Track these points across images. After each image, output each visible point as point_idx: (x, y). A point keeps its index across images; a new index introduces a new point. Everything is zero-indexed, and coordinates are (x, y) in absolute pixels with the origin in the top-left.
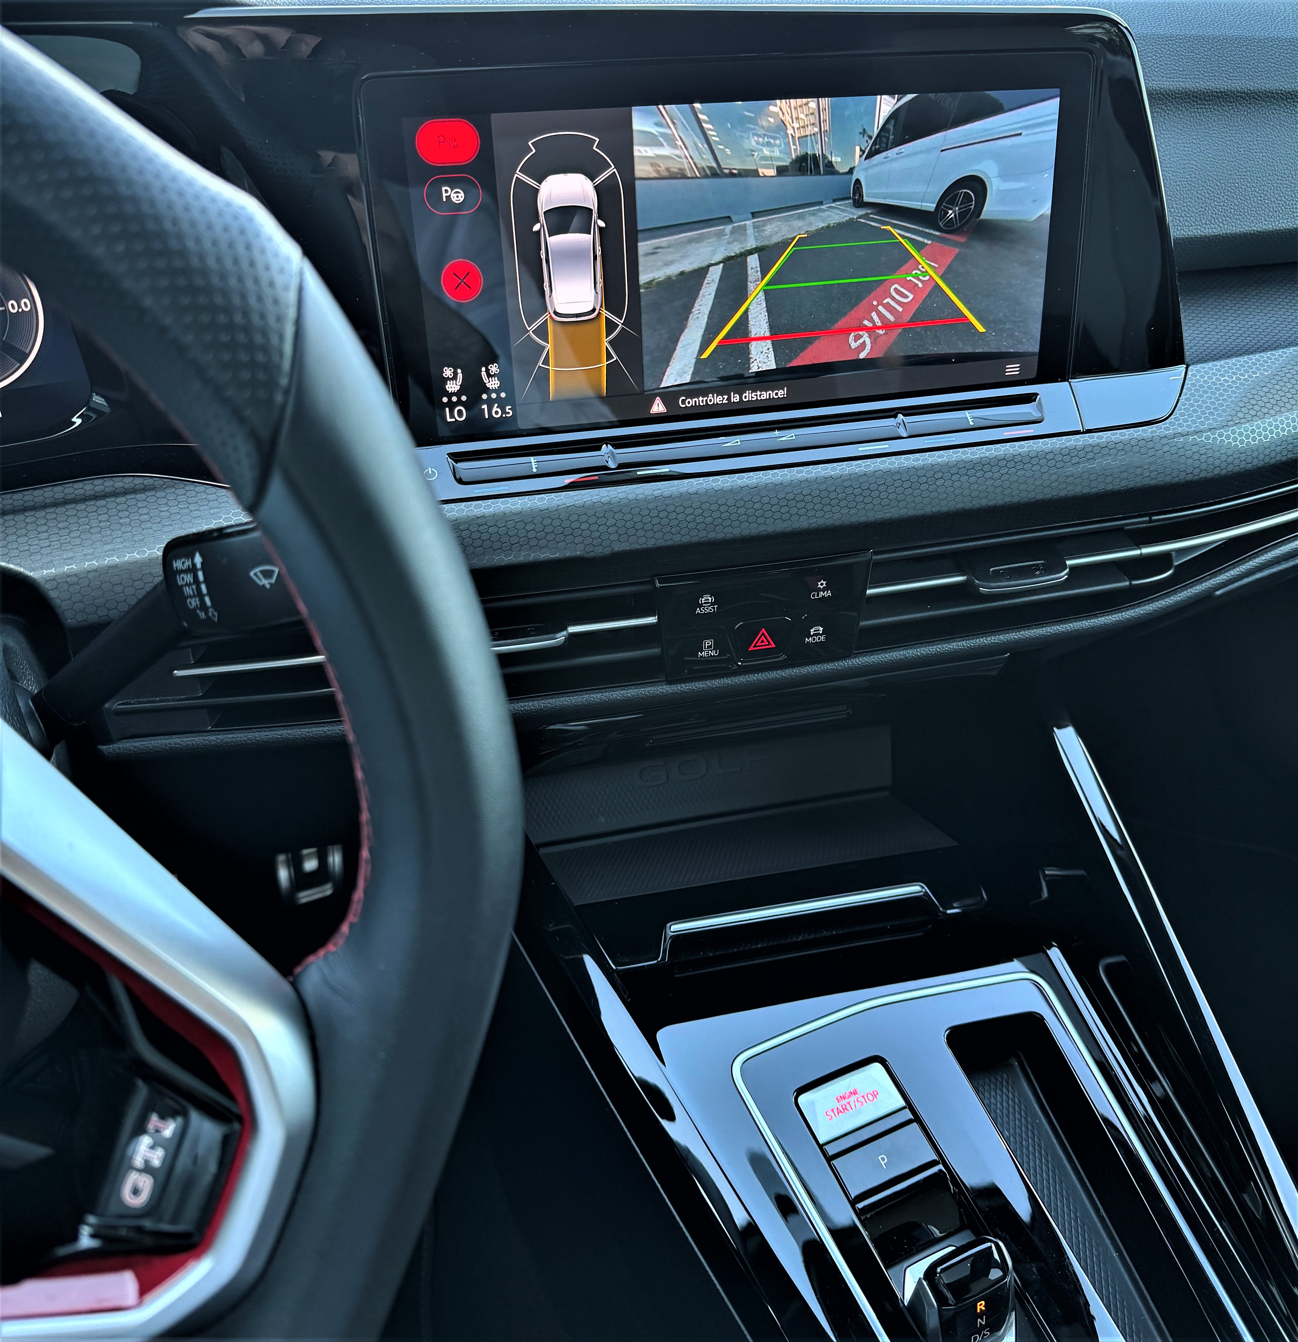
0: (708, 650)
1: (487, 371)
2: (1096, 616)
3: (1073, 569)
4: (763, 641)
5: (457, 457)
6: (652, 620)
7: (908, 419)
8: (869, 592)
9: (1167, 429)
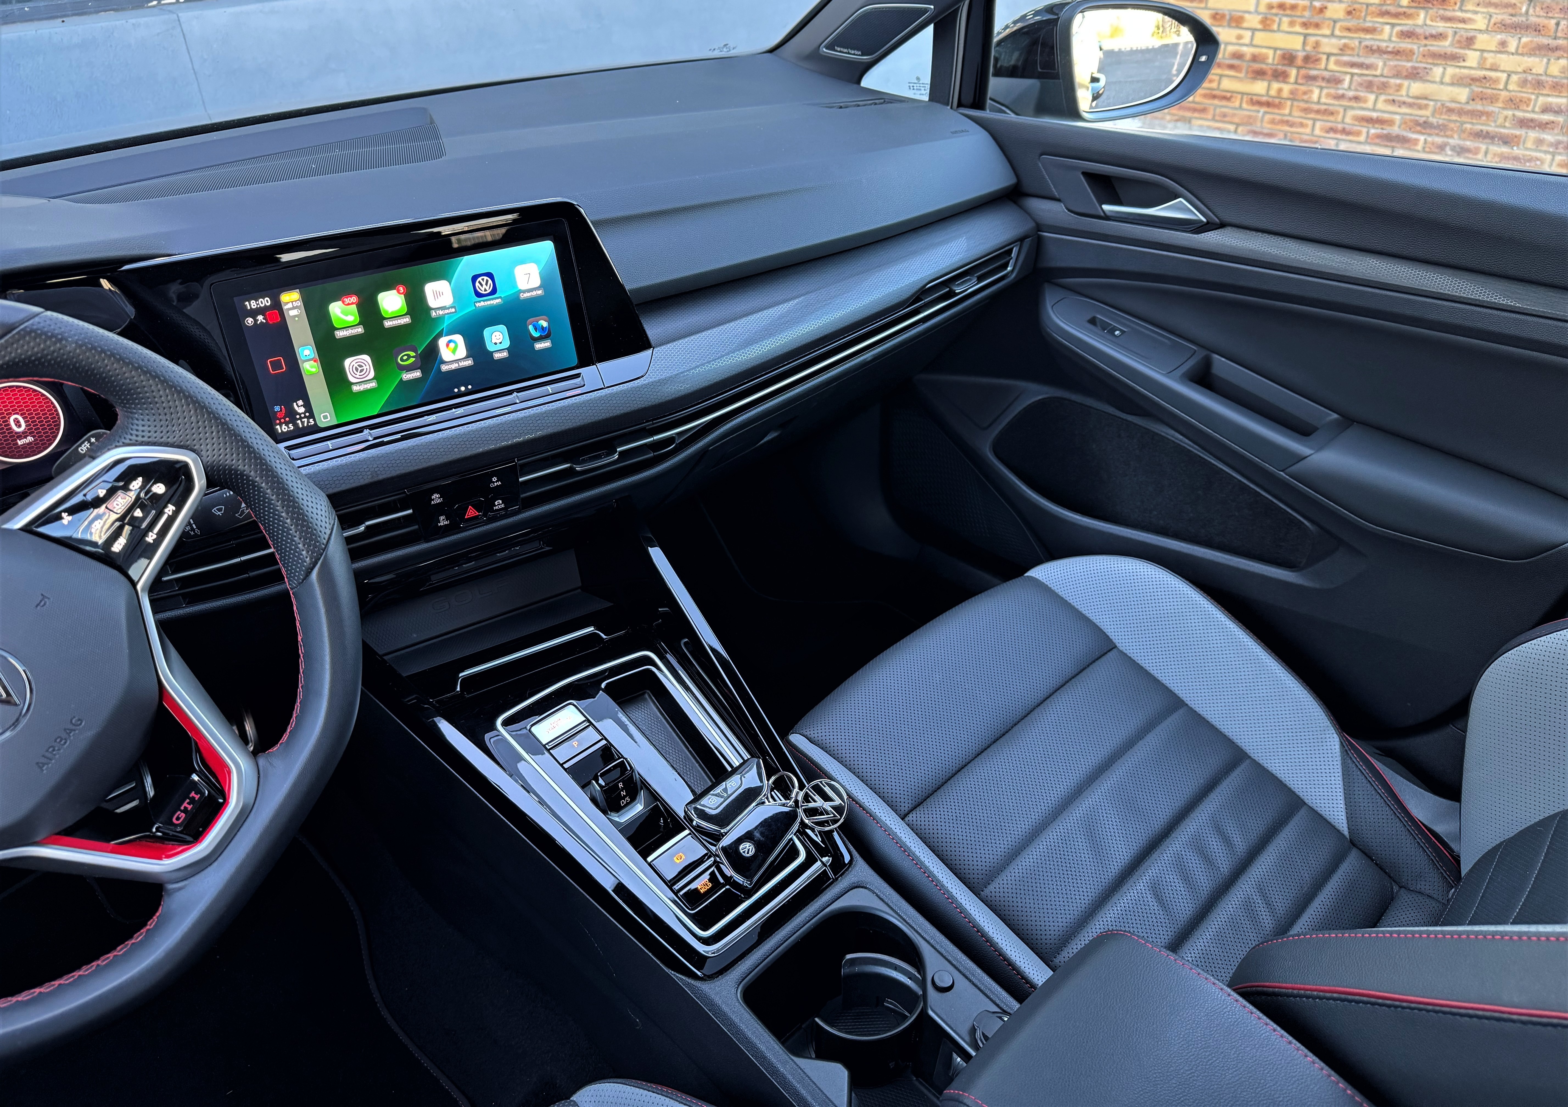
0: (443, 521)
1: (297, 404)
2: (642, 473)
3: (621, 453)
4: (471, 512)
5: (289, 448)
6: (410, 511)
7: (519, 394)
8: (520, 480)
9: (645, 380)
